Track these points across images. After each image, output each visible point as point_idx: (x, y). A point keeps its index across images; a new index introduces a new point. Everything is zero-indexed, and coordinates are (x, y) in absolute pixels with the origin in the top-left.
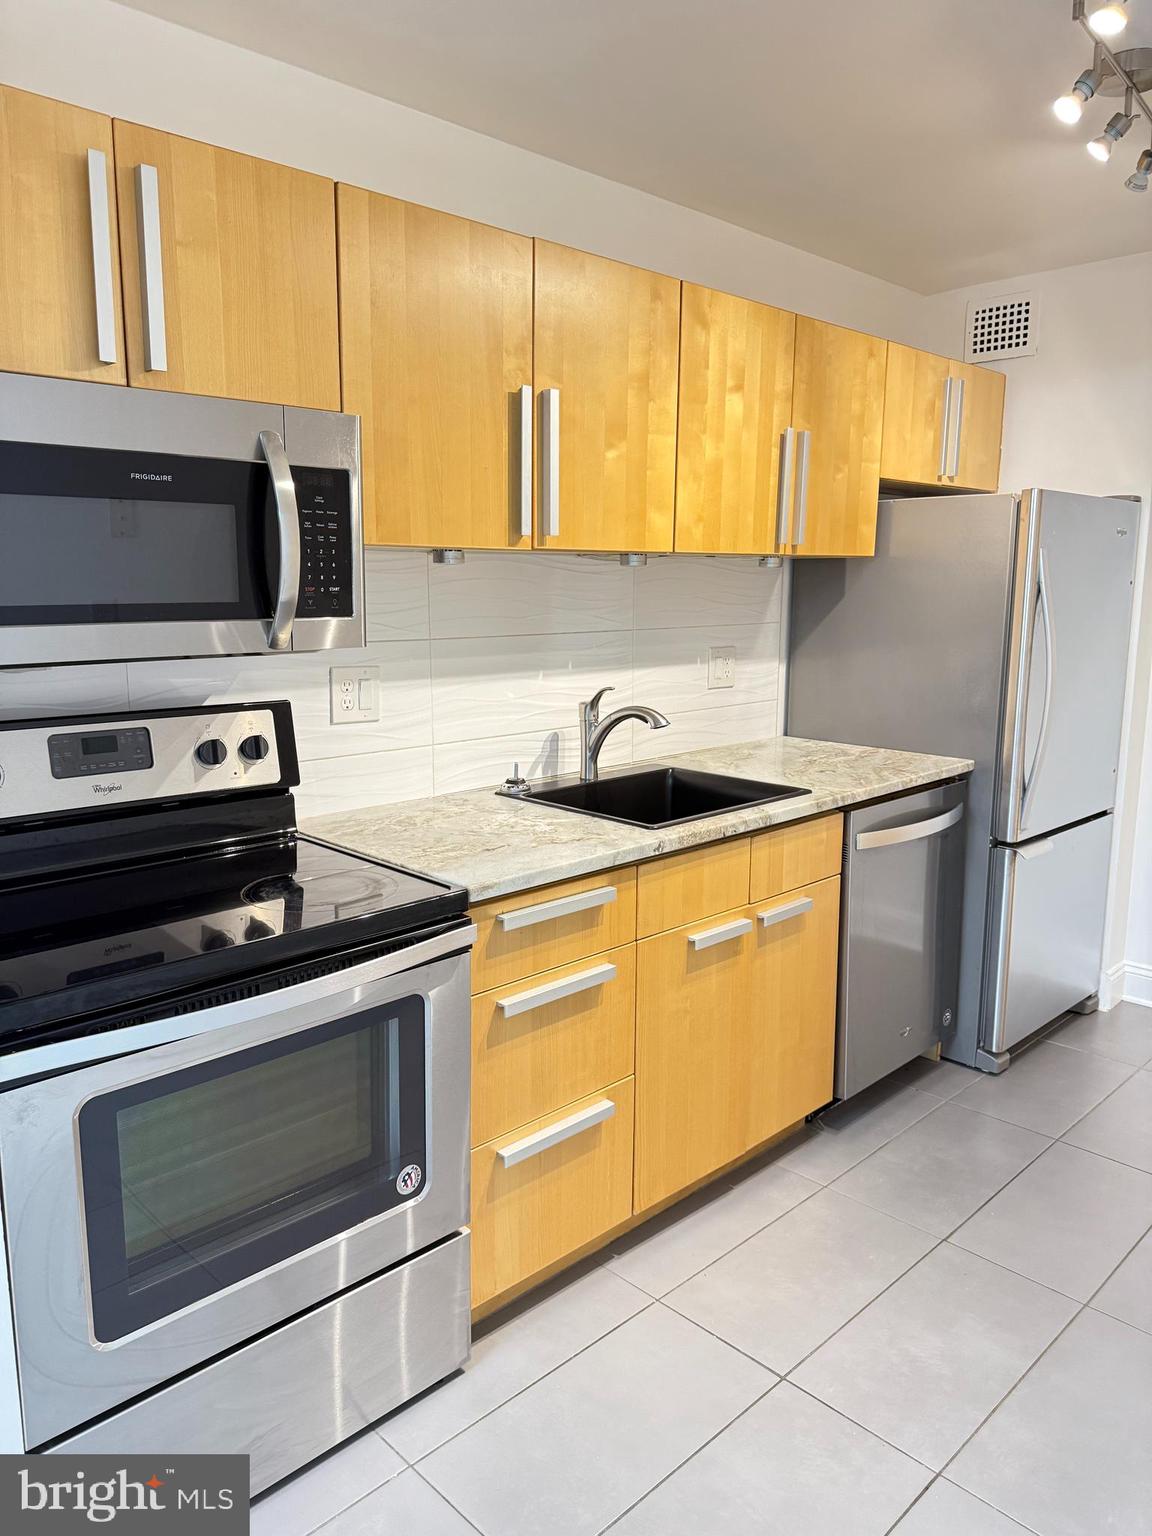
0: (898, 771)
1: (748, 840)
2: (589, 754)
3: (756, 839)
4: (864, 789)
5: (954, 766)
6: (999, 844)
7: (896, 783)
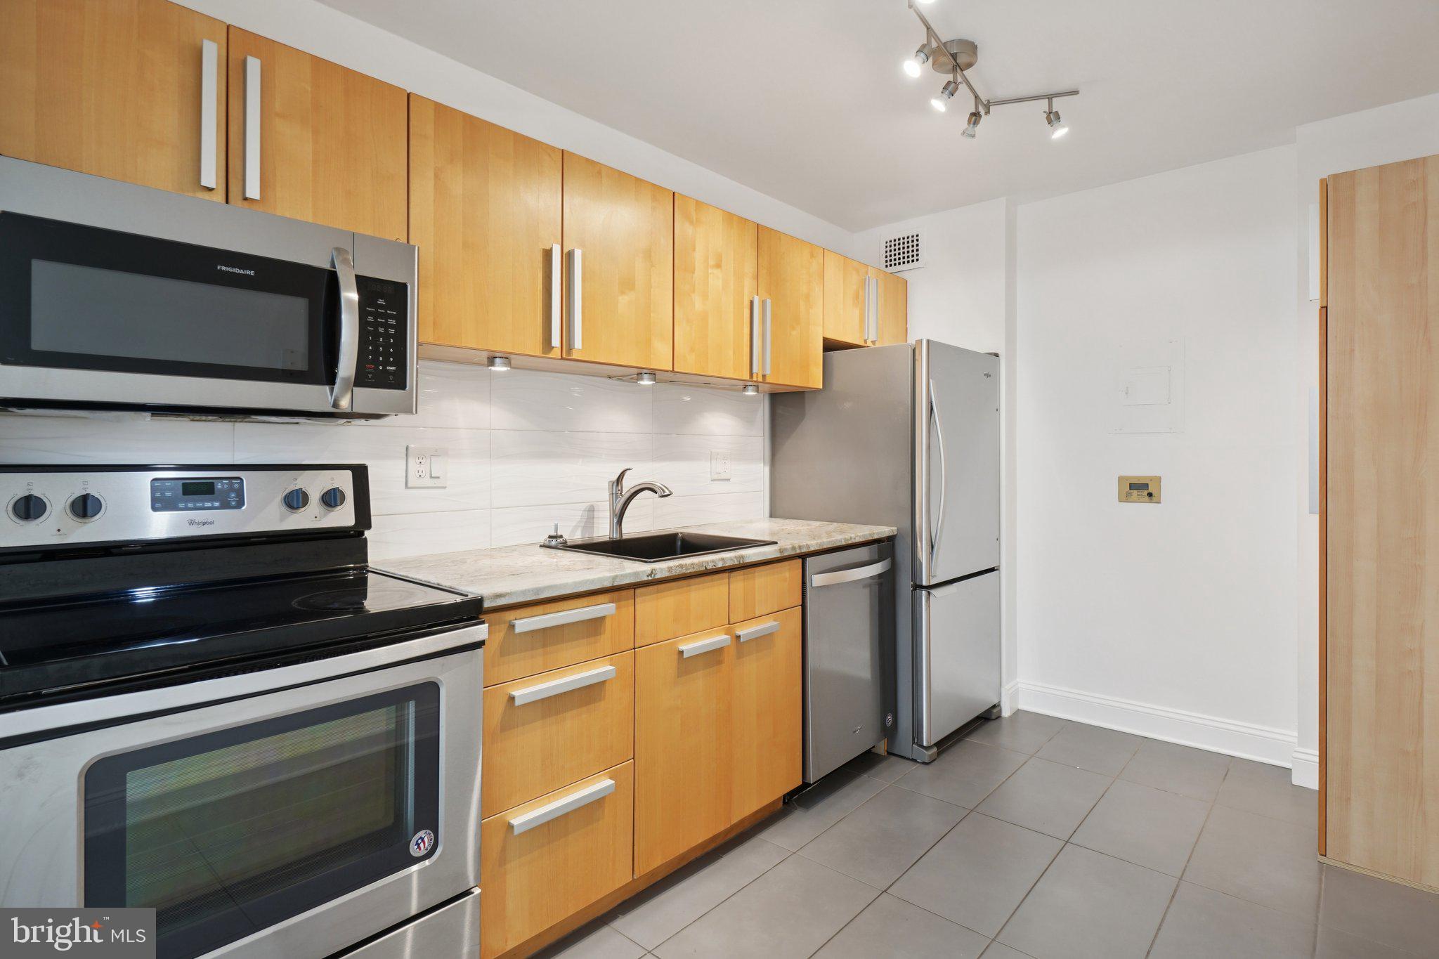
1: (727, 574)
2: (615, 521)
3: (733, 574)
4: (815, 542)
5: (883, 531)
6: (918, 587)
7: (839, 538)
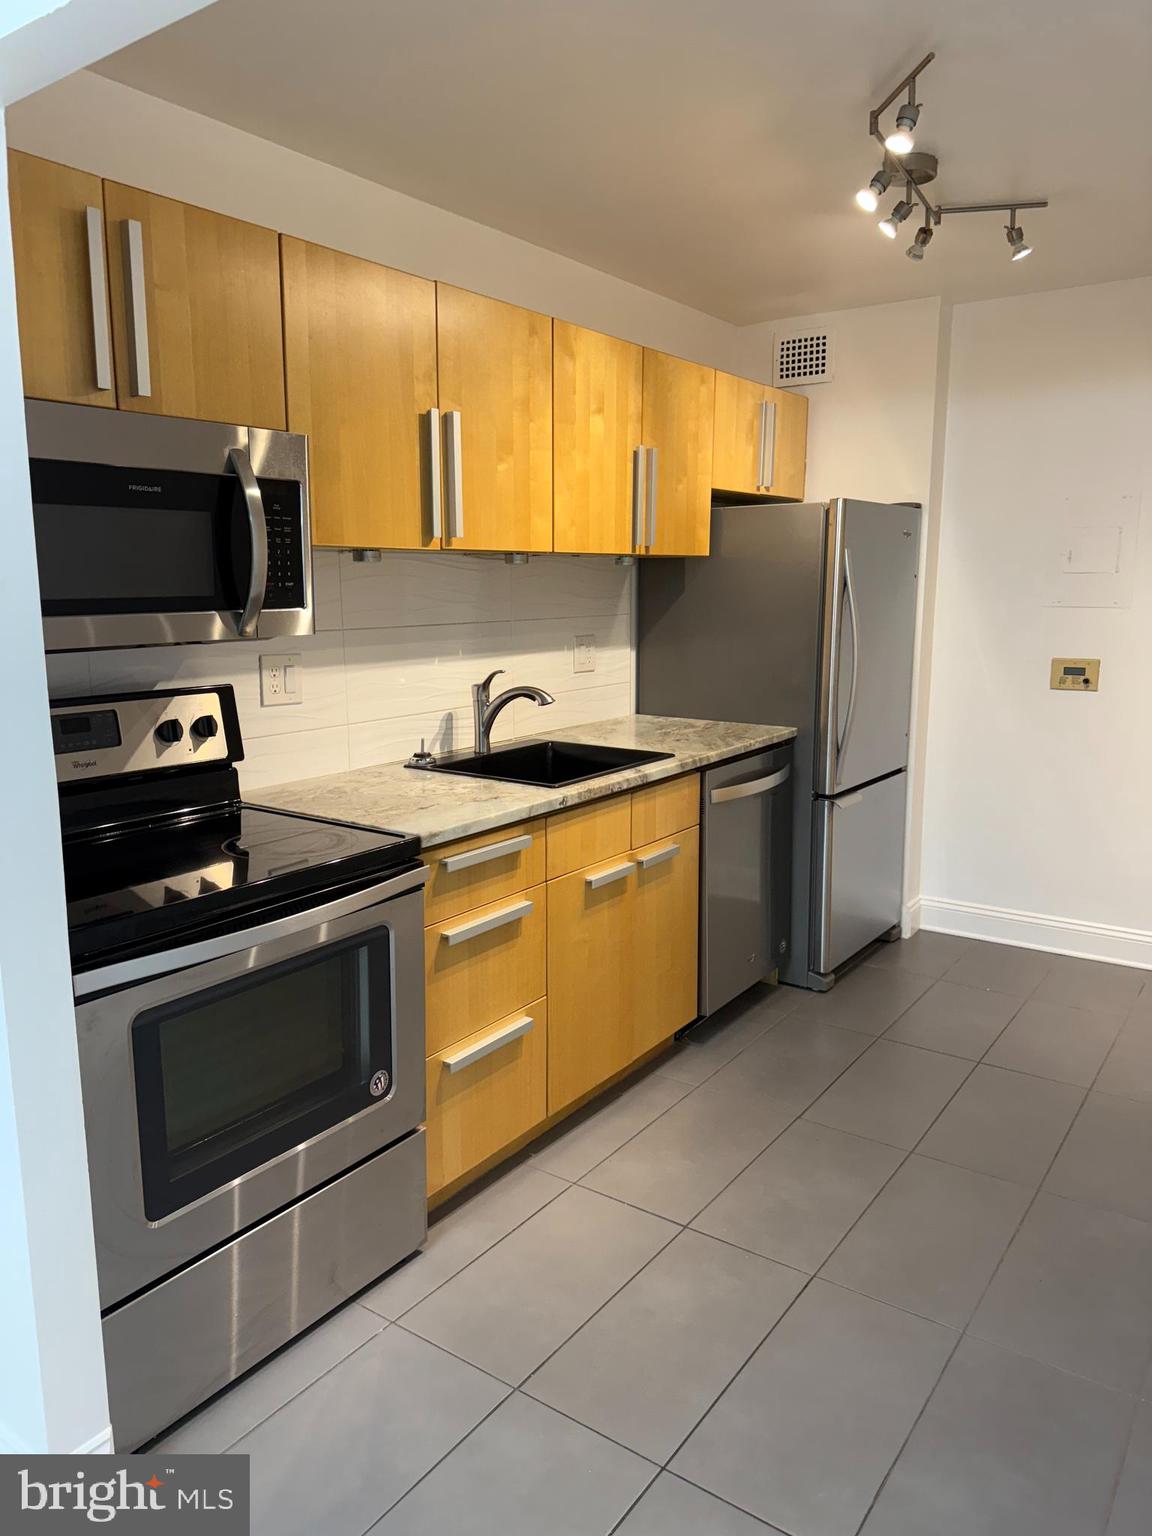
0: (739, 738)
1: (629, 796)
2: (482, 729)
3: (635, 795)
4: (716, 752)
5: (782, 732)
6: (820, 796)
7: (739, 746)
